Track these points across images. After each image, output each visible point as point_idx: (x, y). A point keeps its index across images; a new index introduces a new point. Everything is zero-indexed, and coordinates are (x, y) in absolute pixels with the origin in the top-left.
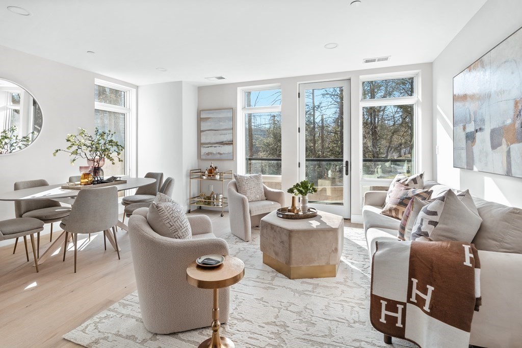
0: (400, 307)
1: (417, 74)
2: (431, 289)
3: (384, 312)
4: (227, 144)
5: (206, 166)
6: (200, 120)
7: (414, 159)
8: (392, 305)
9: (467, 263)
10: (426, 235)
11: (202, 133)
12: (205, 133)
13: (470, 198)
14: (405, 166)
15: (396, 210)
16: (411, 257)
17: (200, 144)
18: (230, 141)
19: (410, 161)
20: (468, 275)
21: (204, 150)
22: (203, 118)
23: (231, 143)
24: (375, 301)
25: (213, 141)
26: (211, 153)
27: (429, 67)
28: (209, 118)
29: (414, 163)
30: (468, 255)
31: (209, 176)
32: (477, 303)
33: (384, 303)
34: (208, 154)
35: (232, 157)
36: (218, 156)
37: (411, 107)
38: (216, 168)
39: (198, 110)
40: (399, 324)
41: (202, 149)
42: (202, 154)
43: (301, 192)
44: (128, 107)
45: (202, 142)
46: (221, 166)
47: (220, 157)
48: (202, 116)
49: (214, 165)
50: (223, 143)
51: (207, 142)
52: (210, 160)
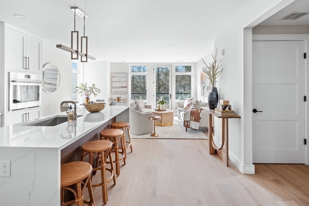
0: (189, 122)
1: (192, 65)
2: (194, 117)
3: (186, 123)
4: (124, 87)
5: (115, 97)
6: (112, 77)
7: (191, 93)
8: (187, 122)
9: (199, 112)
10: (193, 109)
11: (113, 83)
12: (114, 83)
13: (201, 102)
14: (188, 95)
15: (187, 108)
16: (191, 112)
17: (112, 88)
19: (190, 94)
20: (199, 114)
21: (114, 90)
22: (114, 76)
23: (126, 87)
24: (185, 121)
25: (118, 86)
26: (117, 91)
27: (195, 64)
28: (116, 76)
29: (191, 94)
30: (199, 111)
31: (118, 100)
32: (200, 118)
33: (186, 122)
34: (116, 92)
35: (127, 93)
37: (190, 76)
38: (120, 97)
39: (111, 73)
40: (189, 125)
42: (113, 92)
43: (162, 104)
44: (79, 71)
45: (113, 86)
46: (122, 97)
47: (122, 93)
48: (113, 76)
49: (119, 96)
50: (122, 87)
51: (115, 86)
52: (117, 94)
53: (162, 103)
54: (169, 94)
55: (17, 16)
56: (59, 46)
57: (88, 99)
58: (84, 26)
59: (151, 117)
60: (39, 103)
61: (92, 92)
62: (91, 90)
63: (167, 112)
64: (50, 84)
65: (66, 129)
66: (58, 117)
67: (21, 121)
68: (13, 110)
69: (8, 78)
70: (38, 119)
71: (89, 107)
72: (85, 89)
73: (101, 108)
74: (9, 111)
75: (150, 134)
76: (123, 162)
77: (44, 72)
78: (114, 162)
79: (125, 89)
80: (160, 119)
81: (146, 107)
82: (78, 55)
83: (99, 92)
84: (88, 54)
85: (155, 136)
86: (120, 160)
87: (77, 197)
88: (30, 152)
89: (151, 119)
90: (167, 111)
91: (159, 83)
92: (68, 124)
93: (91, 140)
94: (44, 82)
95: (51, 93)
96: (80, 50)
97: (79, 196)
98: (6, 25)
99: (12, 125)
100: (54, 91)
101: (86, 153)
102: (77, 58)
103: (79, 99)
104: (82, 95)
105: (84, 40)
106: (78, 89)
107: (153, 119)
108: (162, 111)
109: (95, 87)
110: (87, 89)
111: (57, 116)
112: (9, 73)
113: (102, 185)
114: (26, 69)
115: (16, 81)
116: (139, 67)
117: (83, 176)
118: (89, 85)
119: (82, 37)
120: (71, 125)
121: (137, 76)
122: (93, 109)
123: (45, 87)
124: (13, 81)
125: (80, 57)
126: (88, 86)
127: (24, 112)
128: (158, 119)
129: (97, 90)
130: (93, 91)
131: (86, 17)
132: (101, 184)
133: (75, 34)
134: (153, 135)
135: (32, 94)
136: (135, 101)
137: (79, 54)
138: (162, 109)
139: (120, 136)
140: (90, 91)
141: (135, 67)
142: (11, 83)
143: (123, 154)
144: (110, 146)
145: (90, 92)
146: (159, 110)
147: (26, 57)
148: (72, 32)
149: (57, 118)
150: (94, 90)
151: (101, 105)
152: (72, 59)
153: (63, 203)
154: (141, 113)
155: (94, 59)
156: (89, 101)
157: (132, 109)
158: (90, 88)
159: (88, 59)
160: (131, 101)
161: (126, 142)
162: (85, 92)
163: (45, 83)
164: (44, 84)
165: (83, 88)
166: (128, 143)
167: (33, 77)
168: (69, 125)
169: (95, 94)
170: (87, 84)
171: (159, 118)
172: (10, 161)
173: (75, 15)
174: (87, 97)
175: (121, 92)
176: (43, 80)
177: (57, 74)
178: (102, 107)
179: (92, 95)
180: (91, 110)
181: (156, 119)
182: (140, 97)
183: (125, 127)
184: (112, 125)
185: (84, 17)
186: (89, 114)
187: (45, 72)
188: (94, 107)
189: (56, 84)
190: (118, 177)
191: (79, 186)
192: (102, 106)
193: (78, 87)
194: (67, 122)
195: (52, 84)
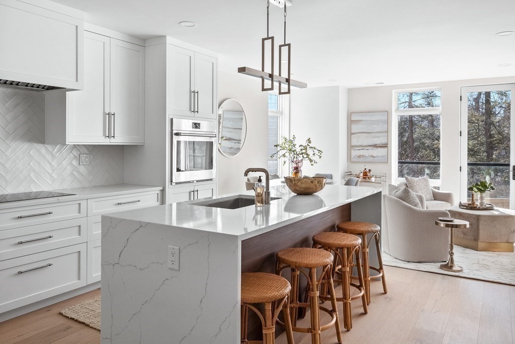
4: (380, 147)
5: (359, 169)
6: (350, 122)
11: (353, 136)
12: (355, 135)
17: (351, 147)
18: (384, 144)
21: (355, 153)
22: (355, 120)
23: (385, 146)
25: (365, 143)
26: (363, 156)
28: (361, 120)
31: (363, 178)
34: (359, 157)
35: (386, 160)
36: (371, 159)
38: (370, 171)
39: (348, 112)
41: (352, 151)
42: (352, 156)
43: (480, 190)
44: (281, 110)
45: (353, 144)
46: (376, 169)
47: (374, 160)
48: (353, 119)
49: (368, 167)
50: (375, 146)
51: (358, 144)
52: (363, 162)
53: (480, 187)
54: (508, 165)
55: (183, 24)
56: (242, 70)
57: (297, 170)
58: (285, 23)
59: (441, 220)
60: (213, 173)
61: (305, 156)
62: (304, 151)
63: (496, 213)
64: (229, 139)
65: (253, 220)
66: (242, 199)
67: (187, 199)
68: (176, 183)
69: (170, 130)
70: (212, 198)
71: (294, 183)
72: (290, 150)
73: (316, 185)
74: (171, 184)
75: (439, 264)
76: (363, 308)
77: (220, 116)
78: (338, 300)
79: (381, 152)
80: (468, 226)
81: (437, 197)
82: (272, 81)
83: (320, 157)
84: (292, 78)
85: (454, 269)
86: (352, 299)
87: (266, 326)
88: (202, 237)
89: (442, 224)
90: (498, 211)
91: (491, 136)
92: (256, 210)
93: (295, 246)
94: (220, 136)
95: (232, 157)
96: (276, 73)
97: (267, 325)
98: (169, 40)
99: (176, 203)
100: (236, 154)
101: (284, 265)
102: (272, 89)
103: (281, 173)
104: (285, 162)
105: (285, 50)
106: (279, 148)
107: (447, 226)
108: (479, 209)
109: (311, 145)
110: (295, 151)
111: (240, 195)
112: (172, 120)
113: (311, 332)
114: (194, 111)
115: (181, 133)
116: (427, 93)
117: (274, 294)
118: (300, 141)
119: (280, 46)
120: (261, 212)
121: (424, 118)
122: (300, 188)
123: (222, 145)
124: (177, 134)
125: (276, 84)
126: (298, 142)
127: (190, 188)
128: (462, 227)
129: (316, 152)
130: (307, 154)
131: (288, 5)
132: (309, 331)
133: (268, 43)
134: (449, 266)
135: (201, 160)
136: (405, 181)
137: (274, 79)
138: (482, 204)
139: (355, 247)
140: (302, 154)
141: (417, 94)
142: (174, 136)
143: (360, 290)
144: (328, 260)
145: (301, 156)
146: (471, 207)
147: (194, 92)
148: (264, 40)
149: (239, 199)
150: (310, 152)
151: (316, 181)
152: (263, 90)
153: (246, 340)
154: (415, 208)
155: (303, 86)
156: (299, 175)
157: (393, 197)
158: (301, 148)
159: (291, 87)
160: (396, 180)
161: (371, 268)
162: (291, 155)
163: (222, 137)
164: (220, 139)
165: (287, 146)
166: (377, 270)
167: (205, 127)
168: (257, 213)
169: (311, 161)
170: (296, 140)
171: (465, 225)
172: (178, 248)
173: (268, 8)
174: (295, 165)
175: (372, 158)
176: (219, 132)
177: (242, 119)
178: (318, 185)
179: (306, 162)
180: (297, 188)
181: (457, 226)
182: (427, 171)
183: (369, 232)
184: (340, 226)
185: (285, 6)
186: (294, 196)
187: (222, 117)
188: (302, 183)
189: (240, 140)
190: (348, 332)
191: (269, 307)
192: (318, 183)
193: (279, 145)
194: (254, 205)
195: (234, 140)
